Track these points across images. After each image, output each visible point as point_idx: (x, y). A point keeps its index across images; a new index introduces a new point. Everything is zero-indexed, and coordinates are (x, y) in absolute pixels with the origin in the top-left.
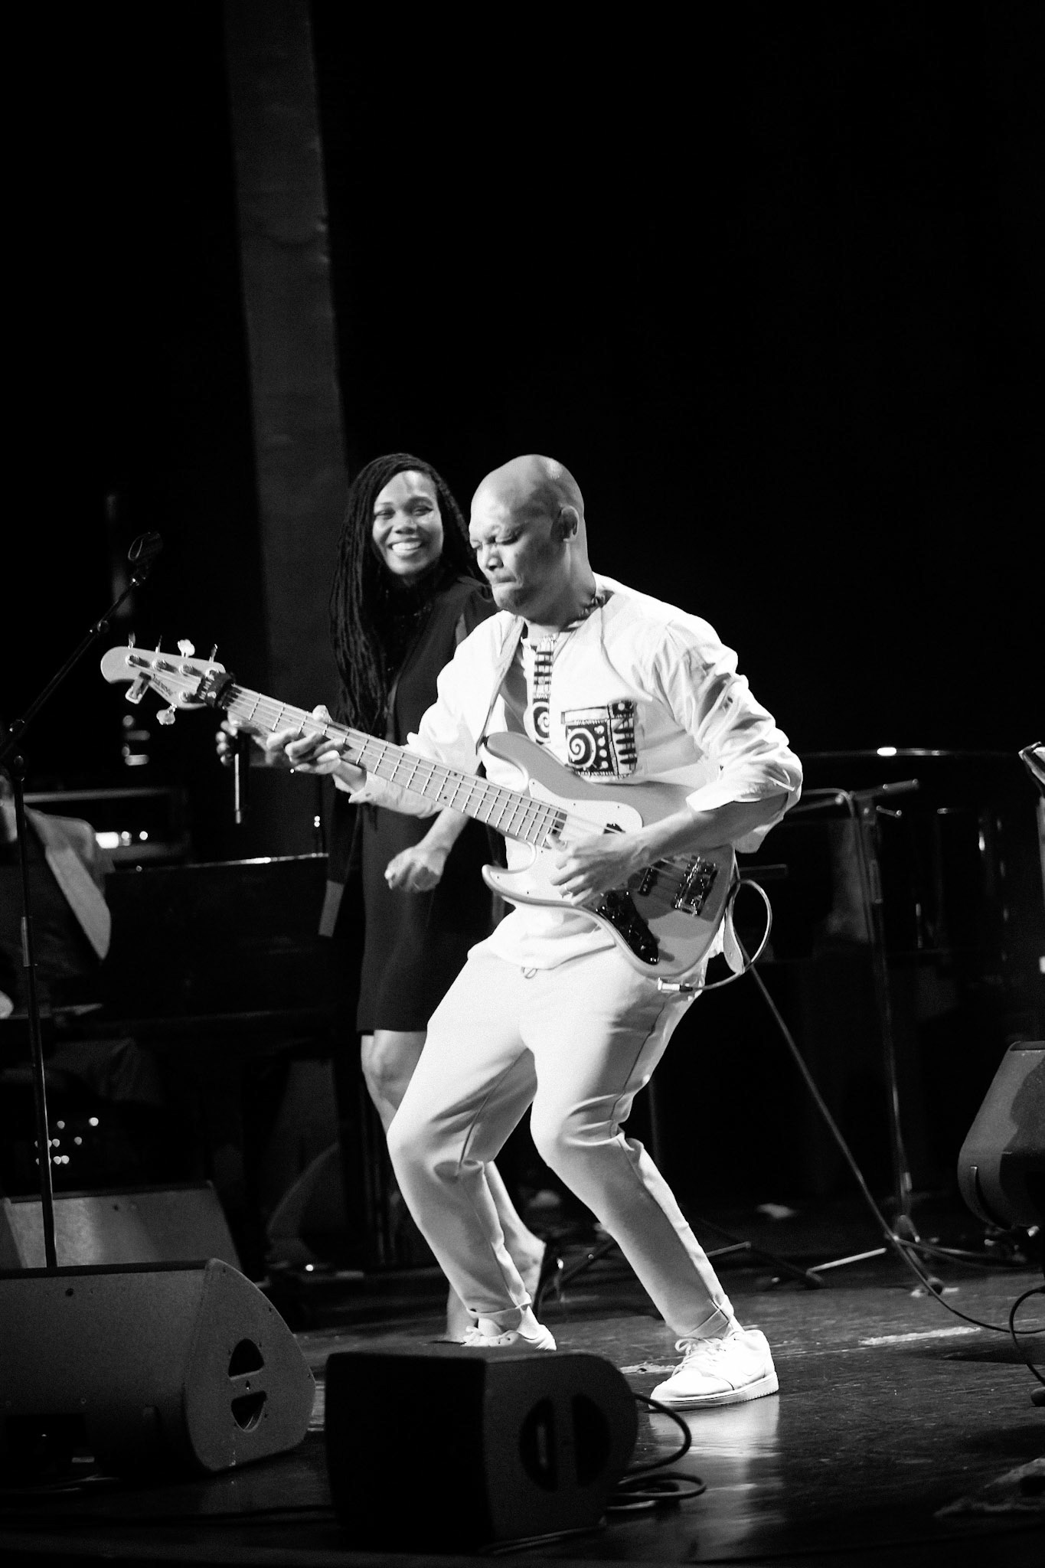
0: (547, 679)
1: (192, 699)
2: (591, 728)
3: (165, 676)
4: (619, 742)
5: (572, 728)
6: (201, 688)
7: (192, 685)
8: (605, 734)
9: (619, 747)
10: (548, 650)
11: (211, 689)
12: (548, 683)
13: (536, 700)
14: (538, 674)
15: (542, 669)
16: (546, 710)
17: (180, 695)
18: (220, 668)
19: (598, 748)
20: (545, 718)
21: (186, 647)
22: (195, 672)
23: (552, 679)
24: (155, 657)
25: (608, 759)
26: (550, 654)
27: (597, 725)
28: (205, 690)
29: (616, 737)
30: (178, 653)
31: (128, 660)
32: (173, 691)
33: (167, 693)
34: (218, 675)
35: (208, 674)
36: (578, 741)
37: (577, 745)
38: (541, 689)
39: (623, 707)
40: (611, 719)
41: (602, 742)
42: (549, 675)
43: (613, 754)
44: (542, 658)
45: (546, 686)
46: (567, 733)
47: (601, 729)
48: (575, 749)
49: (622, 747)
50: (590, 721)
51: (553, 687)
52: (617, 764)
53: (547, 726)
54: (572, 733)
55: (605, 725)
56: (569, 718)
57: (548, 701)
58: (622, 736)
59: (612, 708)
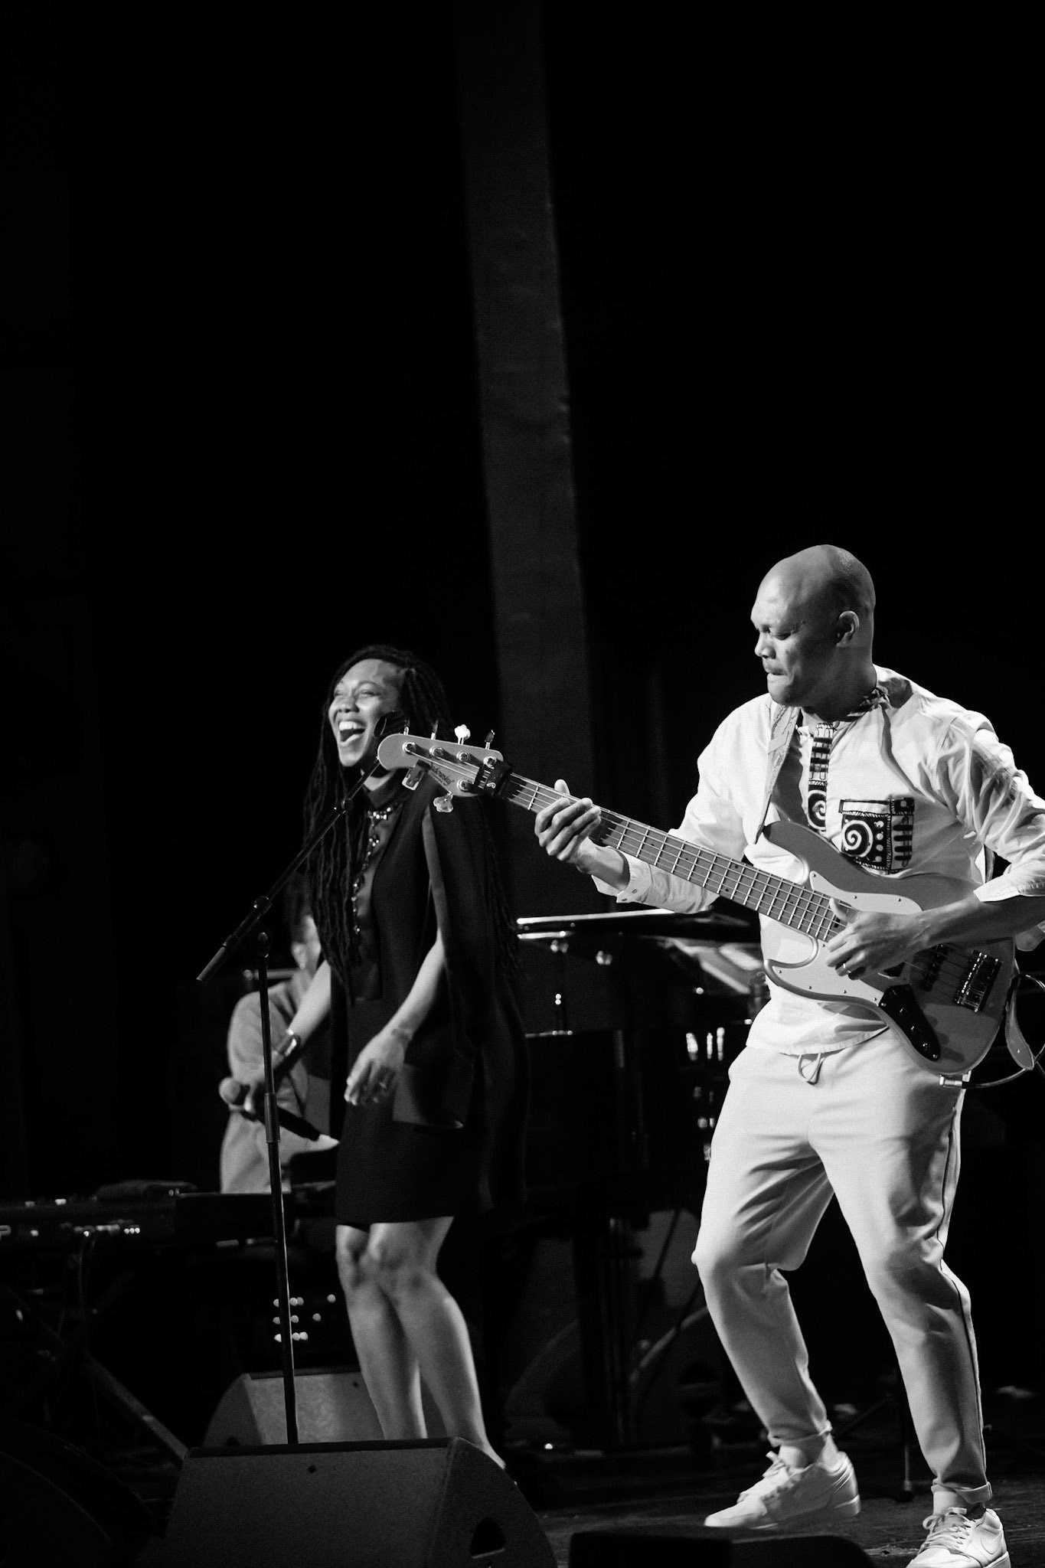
0: (823, 766)
1: (470, 787)
2: (870, 820)
3: (445, 766)
4: (897, 838)
5: (850, 818)
6: (479, 777)
7: (471, 774)
8: (884, 830)
9: (896, 844)
10: (827, 736)
11: (490, 779)
12: (825, 770)
13: (811, 787)
14: (814, 761)
15: (818, 755)
16: (823, 798)
17: (459, 784)
18: (497, 755)
19: (876, 842)
20: (820, 806)
21: (462, 732)
22: (473, 760)
23: (831, 766)
24: (432, 744)
25: (883, 854)
26: (828, 741)
27: (877, 820)
28: (484, 780)
29: (894, 833)
30: (454, 739)
31: (404, 746)
32: (451, 779)
33: (444, 782)
34: (496, 764)
35: (485, 761)
36: (855, 832)
37: (854, 836)
38: (817, 776)
39: (903, 804)
40: (891, 815)
41: (880, 836)
42: (826, 762)
43: (889, 849)
44: (819, 745)
45: (823, 774)
46: (843, 823)
47: (880, 824)
48: (852, 840)
49: (899, 844)
50: (870, 814)
51: (829, 775)
52: (891, 859)
53: (823, 815)
54: (849, 824)
55: (884, 820)
56: (847, 807)
57: (823, 788)
58: (900, 833)
59: (893, 804)
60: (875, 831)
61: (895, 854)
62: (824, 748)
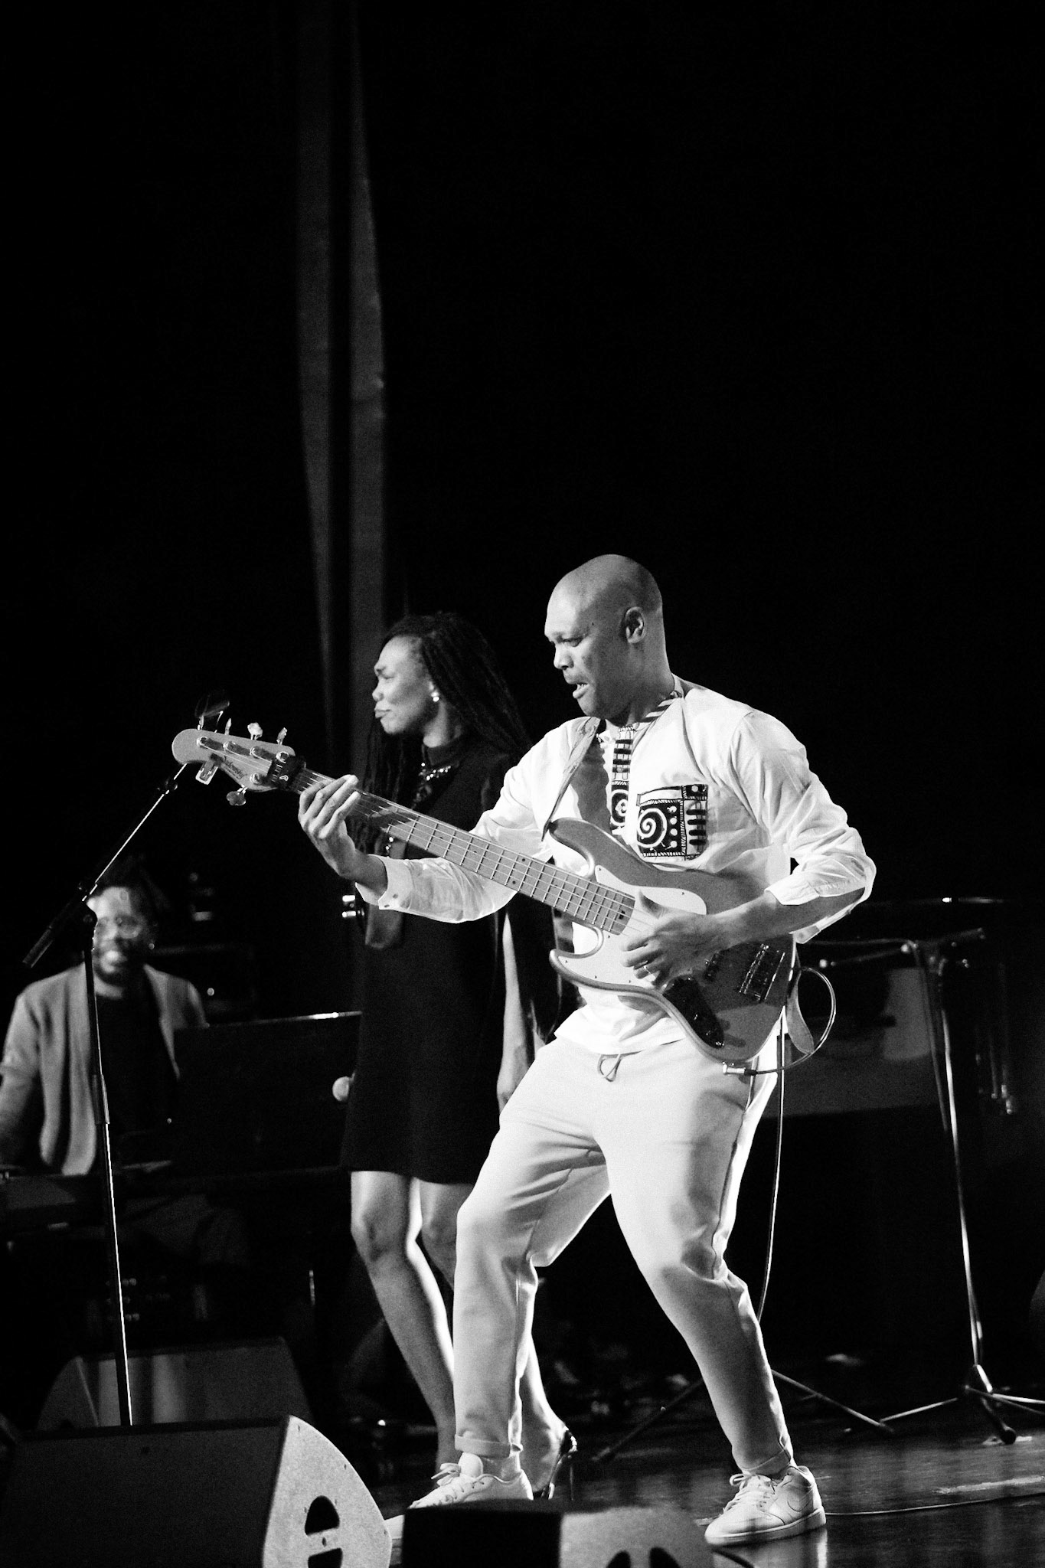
0: (625, 766)
1: (263, 780)
2: (663, 807)
3: (237, 759)
6: (271, 771)
7: (264, 767)
8: (677, 814)
9: (690, 828)
10: (628, 738)
11: (283, 773)
12: (627, 771)
13: (615, 787)
14: (616, 762)
15: (620, 757)
17: (252, 779)
18: (289, 751)
19: (670, 827)
20: (623, 805)
21: (255, 729)
22: (267, 755)
23: (631, 766)
24: (226, 739)
26: (629, 742)
27: (670, 805)
28: (276, 773)
29: (688, 818)
30: (248, 735)
31: (198, 741)
32: (244, 773)
33: (237, 775)
34: (288, 758)
35: (278, 756)
36: (649, 820)
37: (648, 824)
38: (620, 776)
39: (695, 789)
40: (683, 799)
41: (673, 821)
42: (627, 762)
43: (683, 833)
44: (621, 746)
45: (625, 774)
46: (640, 813)
47: (673, 809)
48: (646, 828)
49: (693, 827)
50: (663, 801)
51: (631, 774)
52: (686, 844)
53: (624, 812)
54: (644, 813)
55: (677, 805)
56: (644, 799)
57: (626, 788)
58: (693, 817)
59: (685, 789)
60: (669, 816)
61: (690, 838)
62: (625, 749)
